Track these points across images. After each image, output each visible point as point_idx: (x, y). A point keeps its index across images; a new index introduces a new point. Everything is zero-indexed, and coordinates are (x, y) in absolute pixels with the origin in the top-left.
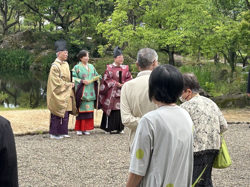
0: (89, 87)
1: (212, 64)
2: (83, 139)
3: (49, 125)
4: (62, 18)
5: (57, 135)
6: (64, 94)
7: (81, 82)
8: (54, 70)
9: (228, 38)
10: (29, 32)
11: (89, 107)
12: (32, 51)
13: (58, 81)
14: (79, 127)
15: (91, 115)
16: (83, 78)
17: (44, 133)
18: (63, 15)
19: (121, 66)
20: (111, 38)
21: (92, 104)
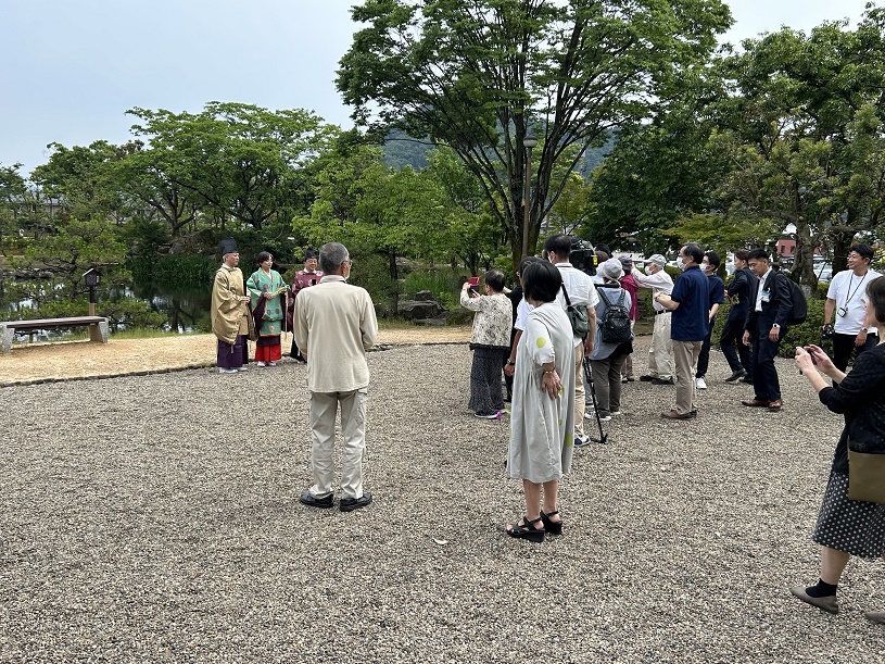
0: (274, 302)
1: (449, 270)
2: (266, 372)
3: (215, 352)
4: (252, 212)
5: (229, 369)
6: (235, 313)
7: (262, 295)
8: (220, 280)
9: (467, 235)
10: (208, 232)
11: (274, 329)
12: (213, 257)
13: (225, 295)
14: (260, 356)
15: (277, 340)
16: (265, 290)
17: (213, 366)
18: (253, 208)
19: (315, 272)
20: (311, 236)
21: (278, 325)
